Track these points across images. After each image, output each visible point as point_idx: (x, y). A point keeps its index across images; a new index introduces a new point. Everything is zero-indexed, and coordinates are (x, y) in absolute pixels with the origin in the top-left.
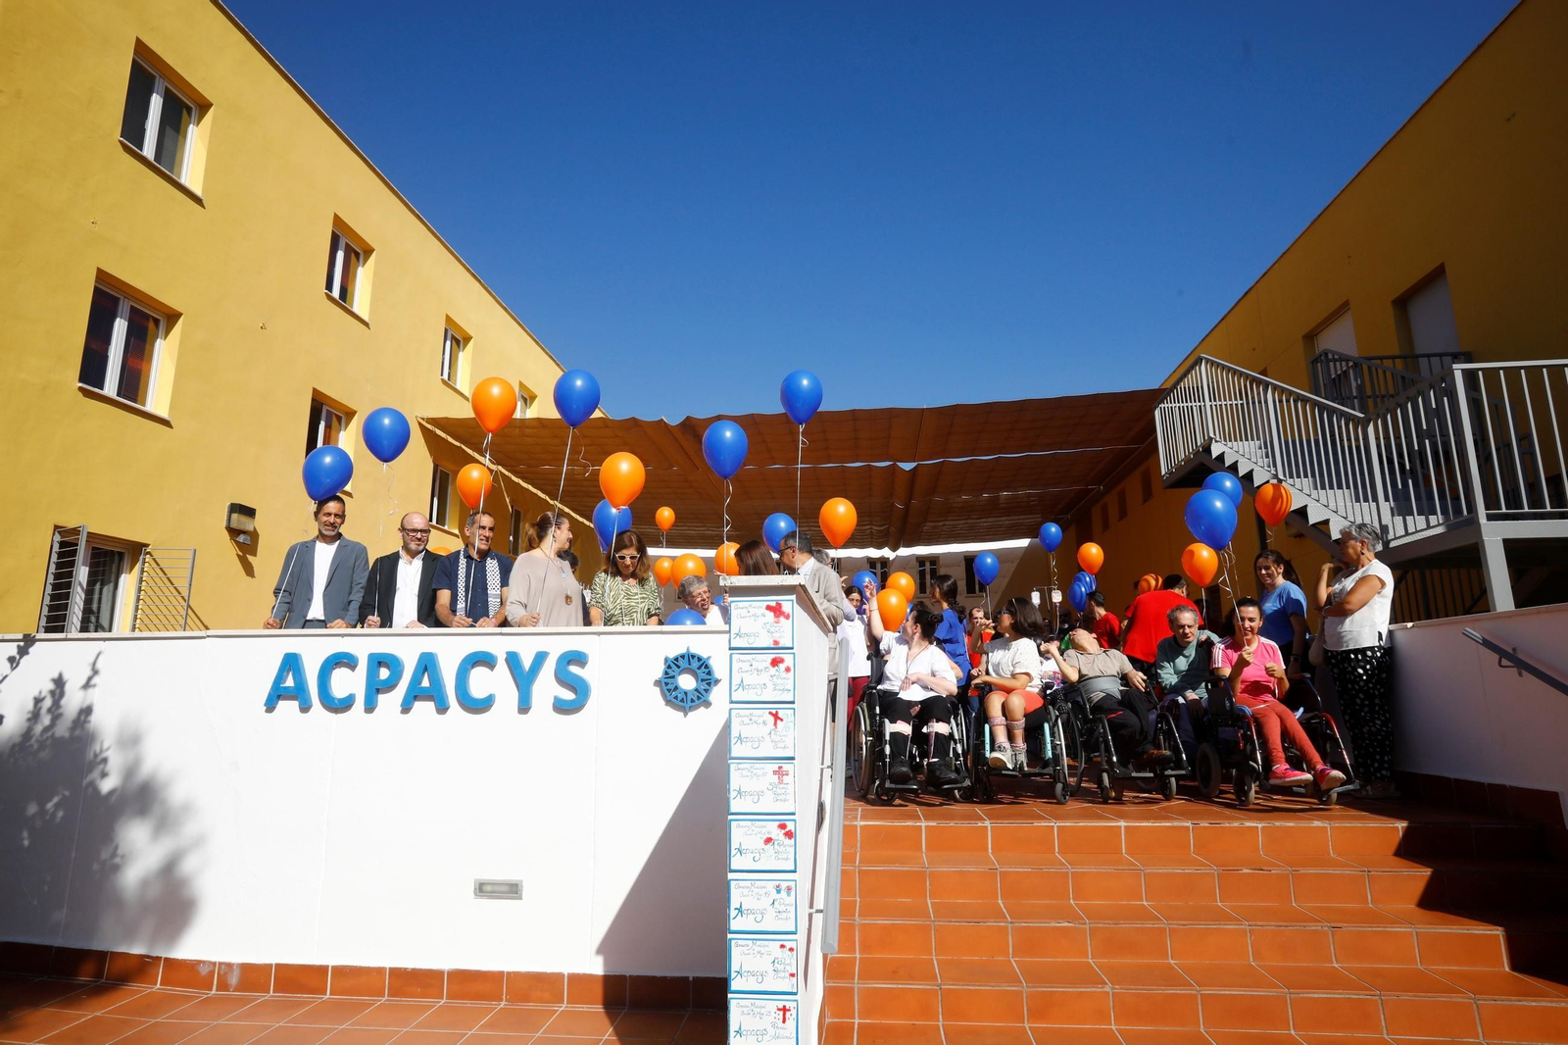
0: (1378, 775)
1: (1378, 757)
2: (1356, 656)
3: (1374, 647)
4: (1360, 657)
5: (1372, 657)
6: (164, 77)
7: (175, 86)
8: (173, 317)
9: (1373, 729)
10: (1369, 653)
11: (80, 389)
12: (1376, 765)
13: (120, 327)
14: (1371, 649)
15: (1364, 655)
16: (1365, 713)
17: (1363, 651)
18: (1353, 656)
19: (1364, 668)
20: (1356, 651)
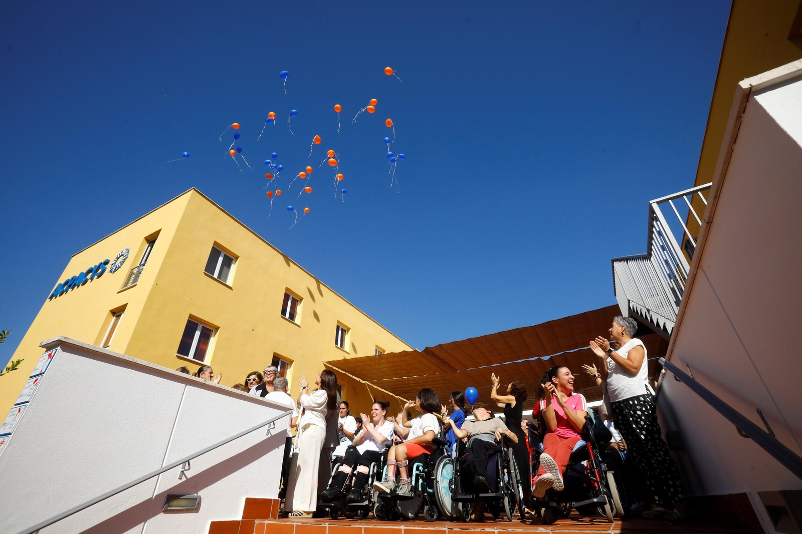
0: (677, 499)
1: (671, 483)
2: (634, 402)
3: (644, 395)
4: (636, 402)
5: (644, 401)
6: (224, 251)
7: (228, 253)
8: (217, 329)
9: (660, 459)
10: (642, 399)
11: (177, 356)
12: (672, 490)
13: (198, 334)
14: (643, 396)
15: (639, 400)
16: (651, 446)
17: (637, 398)
18: (631, 402)
19: (641, 410)
20: (633, 399)
